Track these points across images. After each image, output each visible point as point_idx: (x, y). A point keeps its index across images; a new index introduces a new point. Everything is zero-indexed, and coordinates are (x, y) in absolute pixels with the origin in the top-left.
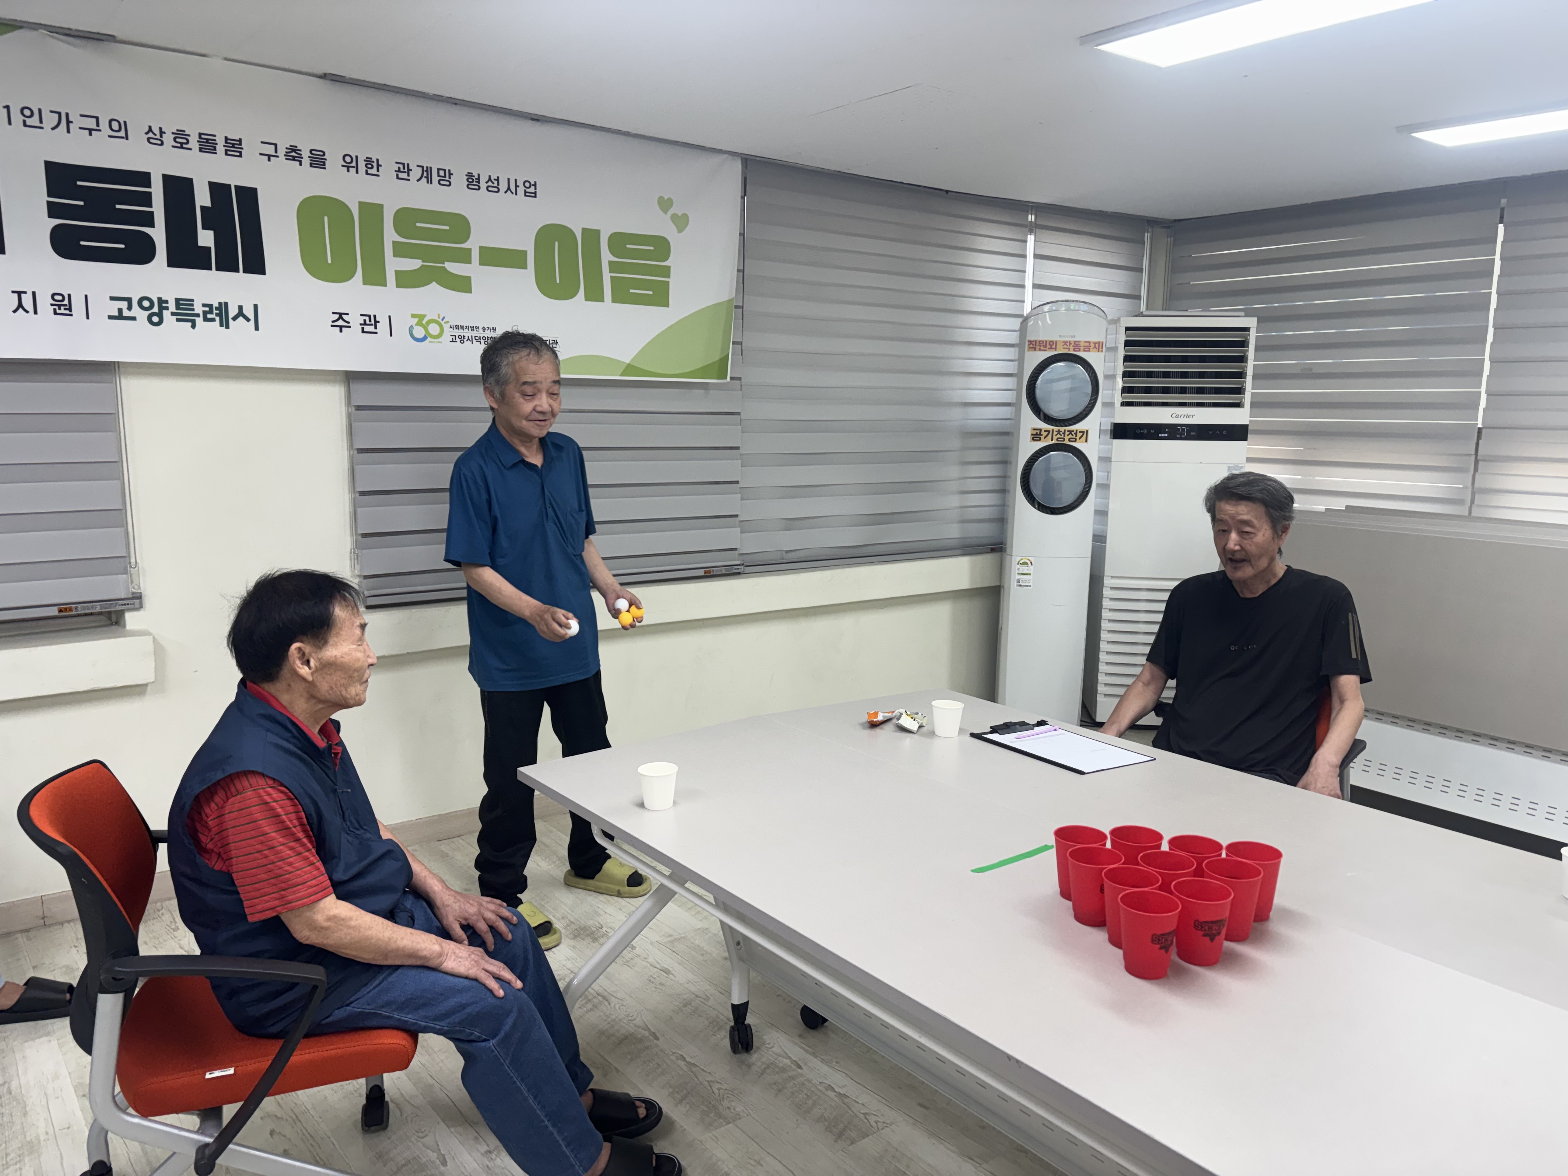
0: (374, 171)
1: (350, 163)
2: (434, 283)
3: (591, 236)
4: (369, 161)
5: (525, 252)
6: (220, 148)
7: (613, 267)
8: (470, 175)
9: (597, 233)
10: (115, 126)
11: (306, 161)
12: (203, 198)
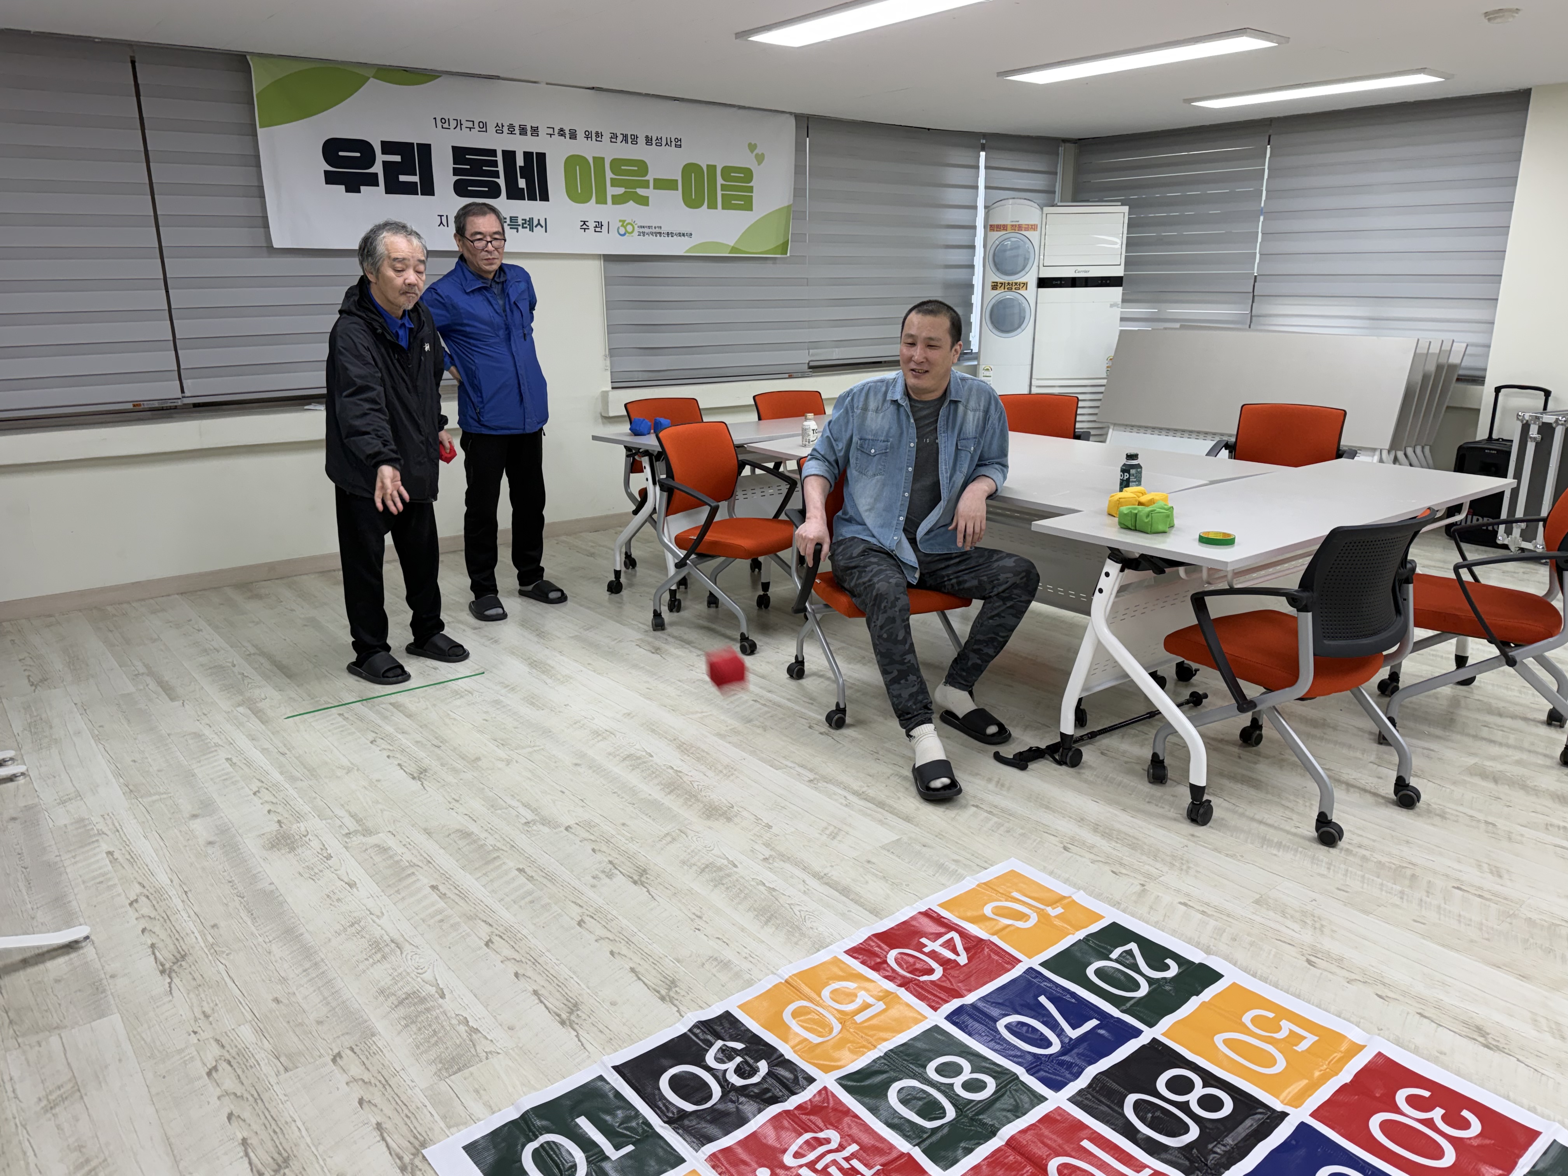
0: (599, 139)
1: (588, 135)
2: (631, 202)
3: (712, 168)
4: (597, 133)
5: (677, 181)
6: (529, 133)
7: (723, 187)
8: (647, 137)
9: (715, 167)
10: (481, 125)
11: (568, 136)
12: (520, 162)
